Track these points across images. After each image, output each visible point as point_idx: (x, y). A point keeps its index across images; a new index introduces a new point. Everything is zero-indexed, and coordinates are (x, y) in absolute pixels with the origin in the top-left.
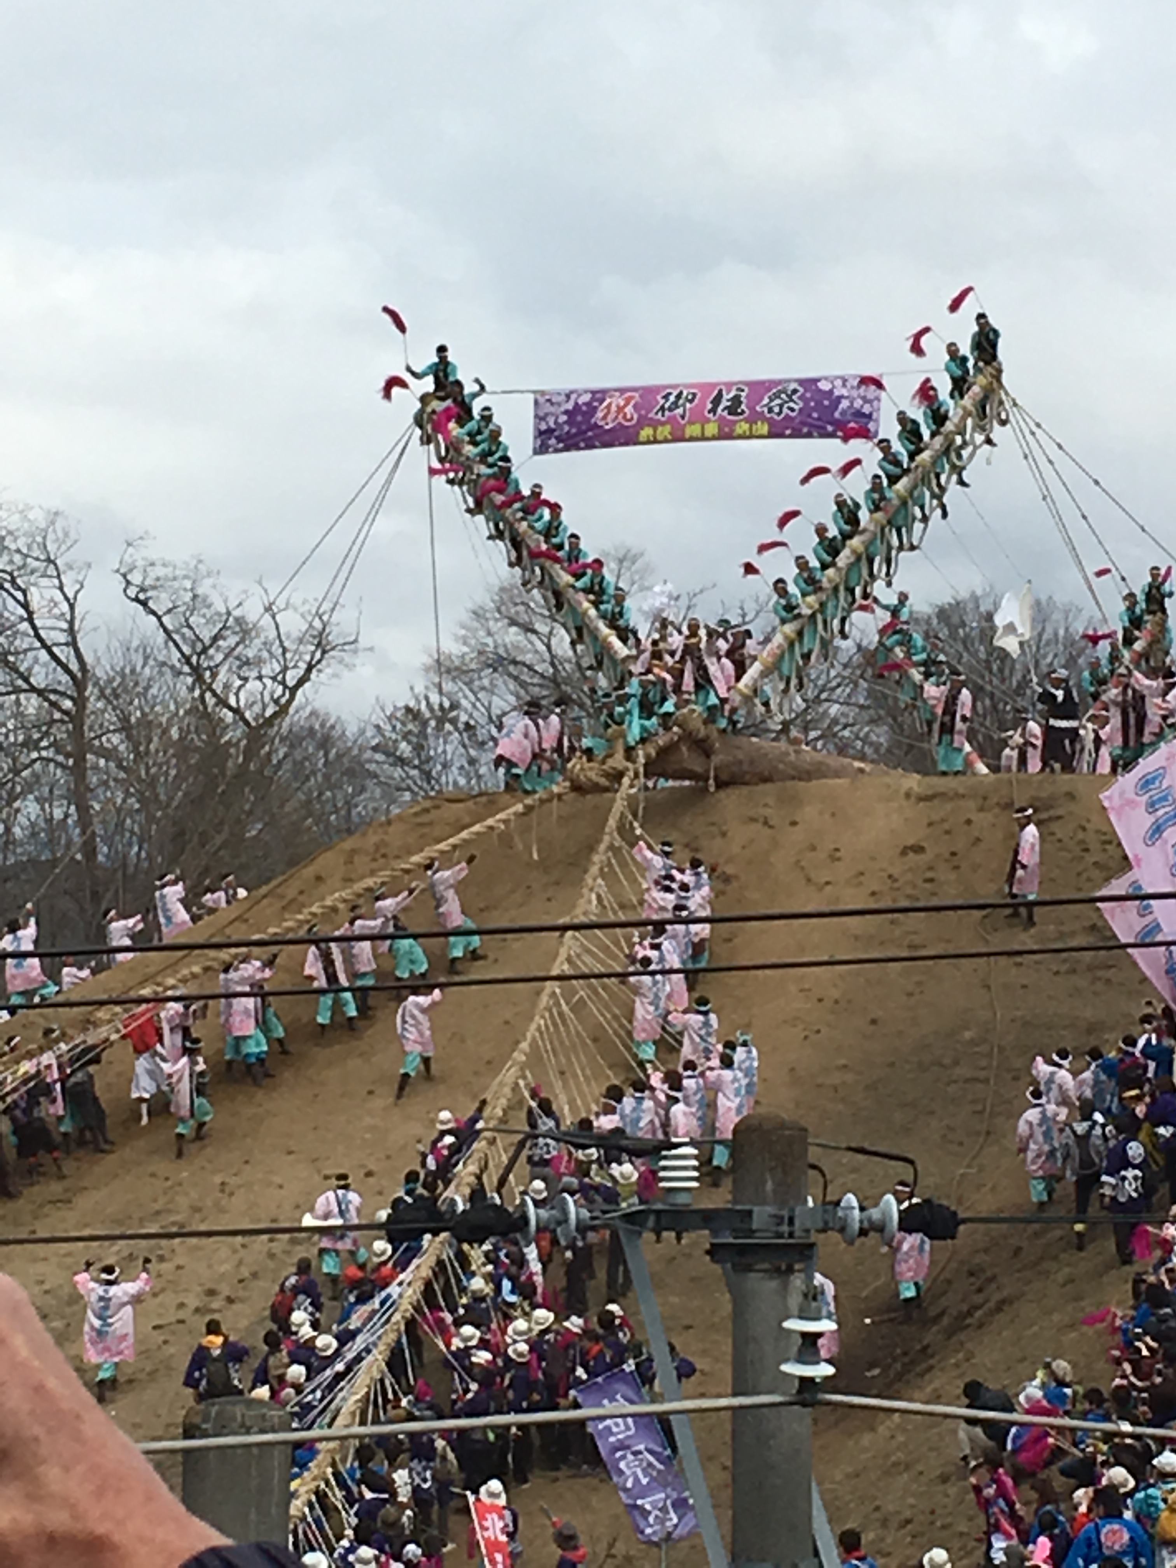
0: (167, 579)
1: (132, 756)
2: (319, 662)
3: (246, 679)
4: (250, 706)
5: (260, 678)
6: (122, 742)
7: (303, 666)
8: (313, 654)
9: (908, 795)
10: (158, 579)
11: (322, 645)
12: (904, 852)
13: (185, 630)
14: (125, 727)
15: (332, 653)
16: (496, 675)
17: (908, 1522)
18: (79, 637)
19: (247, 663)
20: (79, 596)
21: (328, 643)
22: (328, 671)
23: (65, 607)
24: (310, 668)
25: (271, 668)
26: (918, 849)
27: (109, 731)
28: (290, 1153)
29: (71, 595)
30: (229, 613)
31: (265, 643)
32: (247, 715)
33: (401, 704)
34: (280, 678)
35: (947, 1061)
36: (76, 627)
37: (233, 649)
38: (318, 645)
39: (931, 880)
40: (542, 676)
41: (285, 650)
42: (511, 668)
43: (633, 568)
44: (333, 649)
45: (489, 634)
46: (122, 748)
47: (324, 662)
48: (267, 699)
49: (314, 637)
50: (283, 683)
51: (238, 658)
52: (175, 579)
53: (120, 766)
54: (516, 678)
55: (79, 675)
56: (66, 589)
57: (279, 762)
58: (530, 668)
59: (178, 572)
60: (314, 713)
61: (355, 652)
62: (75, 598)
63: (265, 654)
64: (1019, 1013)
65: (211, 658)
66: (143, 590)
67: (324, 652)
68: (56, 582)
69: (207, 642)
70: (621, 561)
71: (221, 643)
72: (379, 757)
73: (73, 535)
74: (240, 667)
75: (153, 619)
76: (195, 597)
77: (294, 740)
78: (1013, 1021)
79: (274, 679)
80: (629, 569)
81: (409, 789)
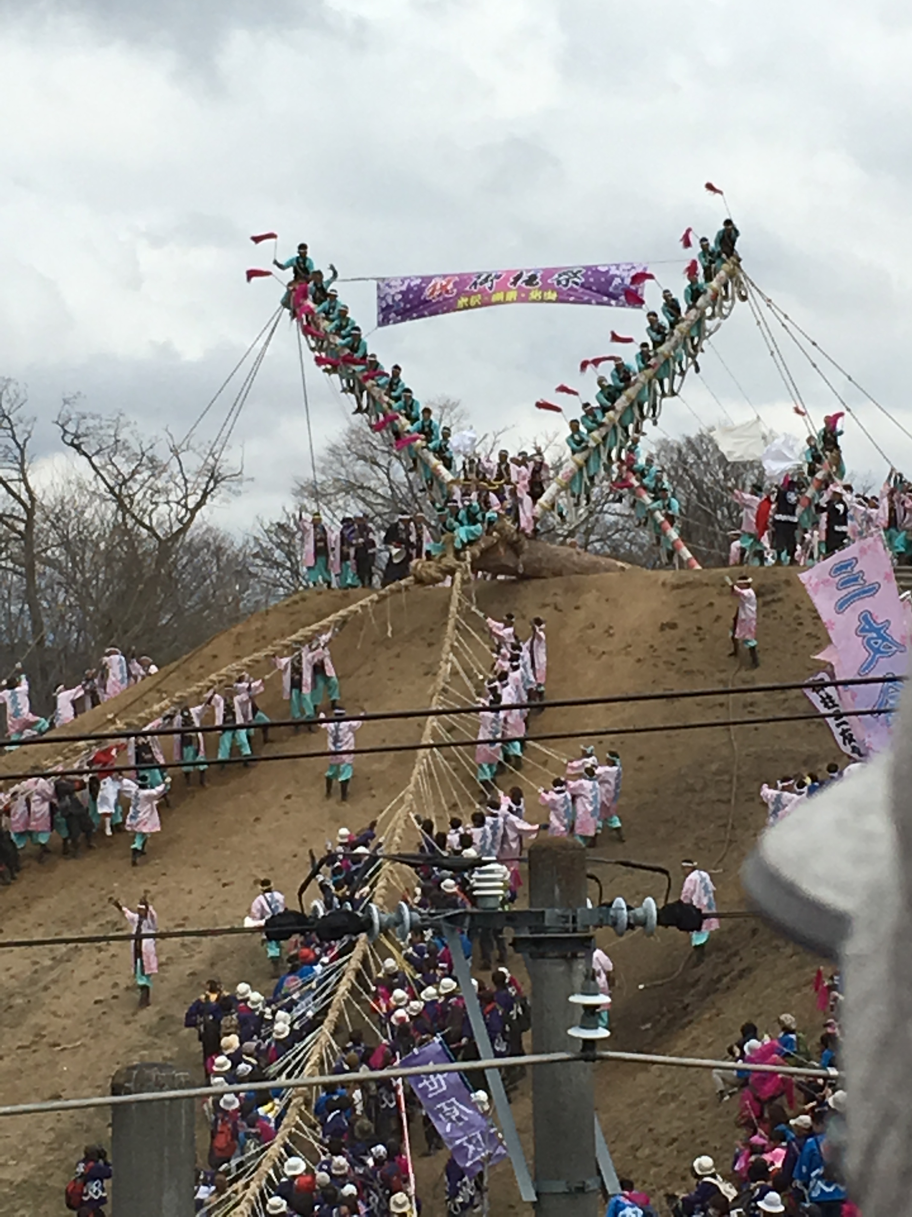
0: (94, 427)
1: (70, 565)
2: (212, 490)
3: (156, 504)
4: (160, 524)
5: (168, 503)
6: (61, 554)
7: (200, 493)
8: (208, 483)
9: (664, 584)
10: (88, 428)
11: (215, 477)
12: (663, 627)
13: (110, 467)
14: (65, 543)
15: (223, 483)
16: (349, 497)
17: (675, 1140)
18: (28, 473)
19: (158, 491)
20: (28, 443)
21: (220, 474)
22: (220, 496)
23: (17, 452)
24: (205, 494)
25: (176, 495)
26: (673, 626)
27: (53, 546)
28: (196, 866)
29: (21, 442)
30: (143, 454)
31: (171, 476)
32: (158, 532)
33: (274, 522)
34: (183, 502)
35: (698, 787)
36: (26, 467)
37: (145, 481)
38: (211, 477)
39: (682, 649)
40: (383, 497)
41: (186, 481)
42: (360, 491)
43: (452, 414)
44: (223, 479)
45: (343, 465)
46: (62, 558)
47: (216, 490)
48: (174, 519)
49: (208, 471)
50: (185, 506)
51: (150, 488)
52: (101, 428)
53: (61, 573)
54: (363, 499)
55: (28, 503)
56: (17, 438)
57: (184, 567)
58: (375, 493)
59: (104, 423)
60: (209, 530)
61: (240, 481)
62: (25, 445)
63: (171, 485)
64: (752, 749)
65: (130, 488)
66: (77, 436)
67: (216, 482)
68: (10, 432)
69: (127, 477)
70: (442, 408)
71: (137, 476)
72: (259, 562)
73: (22, 396)
74: (152, 495)
75: (85, 459)
76: (117, 441)
77: (192, 550)
78: (748, 755)
79: (178, 503)
80: (448, 414)
81: (282, 585)
